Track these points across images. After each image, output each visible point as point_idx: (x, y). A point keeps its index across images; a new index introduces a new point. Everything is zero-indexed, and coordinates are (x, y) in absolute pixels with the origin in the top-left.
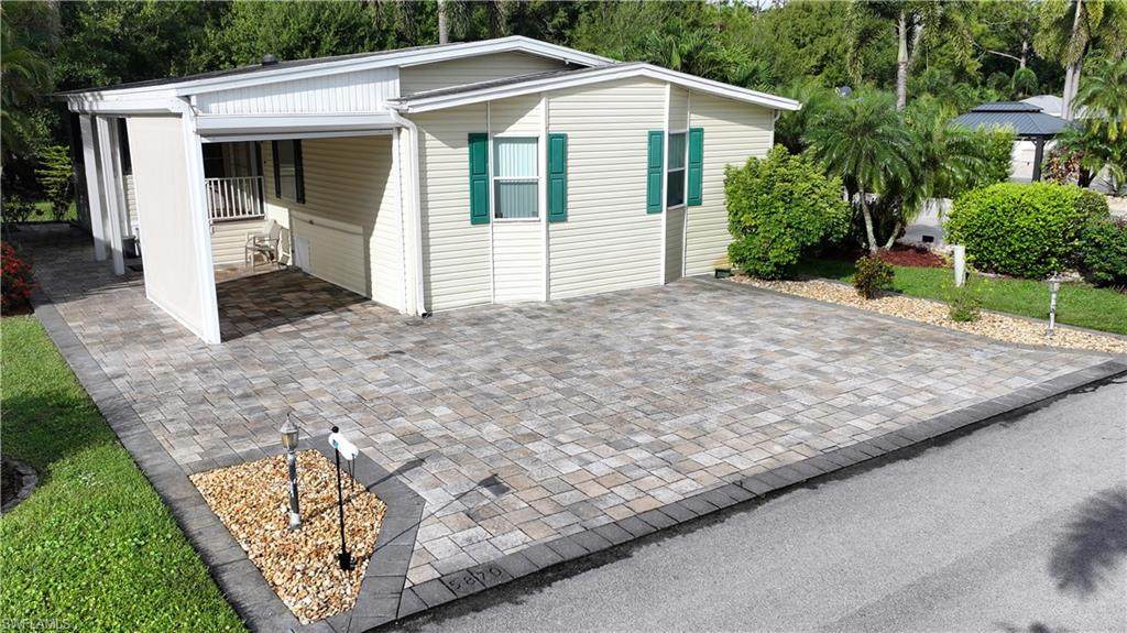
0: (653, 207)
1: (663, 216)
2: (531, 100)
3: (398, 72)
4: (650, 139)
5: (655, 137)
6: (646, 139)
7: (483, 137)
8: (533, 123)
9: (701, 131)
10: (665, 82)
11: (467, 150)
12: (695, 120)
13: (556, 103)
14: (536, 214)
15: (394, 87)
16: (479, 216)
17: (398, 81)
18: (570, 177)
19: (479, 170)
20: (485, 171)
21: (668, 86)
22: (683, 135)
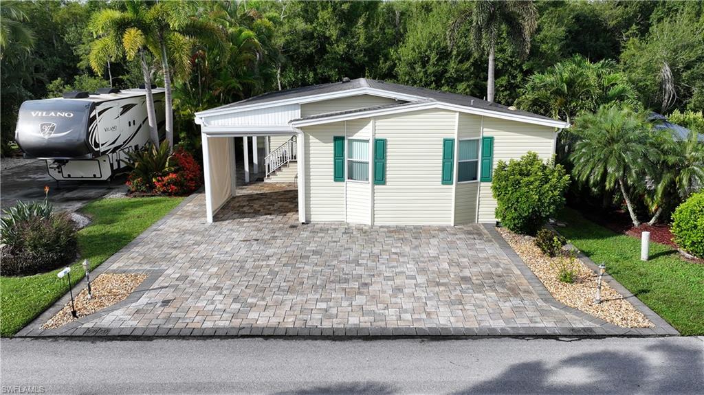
0: (446, 180)
1: (453, 186)
2: (364, 122)
3: (300, 107)
4: (444, 145)
5: (448, 144)
6: (442, 143)
7: (343, 138)
8: (366, 133)
9: (491, 139)
10: (456, 112)
11: (333, 144)
12: (487, 132)
13: (379, 123)
14: (367, 179)
15: (297, 114)
16: (339, 177)
17: (300, 110)
18: (388, 161)
19: (339, 154)
20: (343, 155)
21: (458, 114)
22: (478, 140)
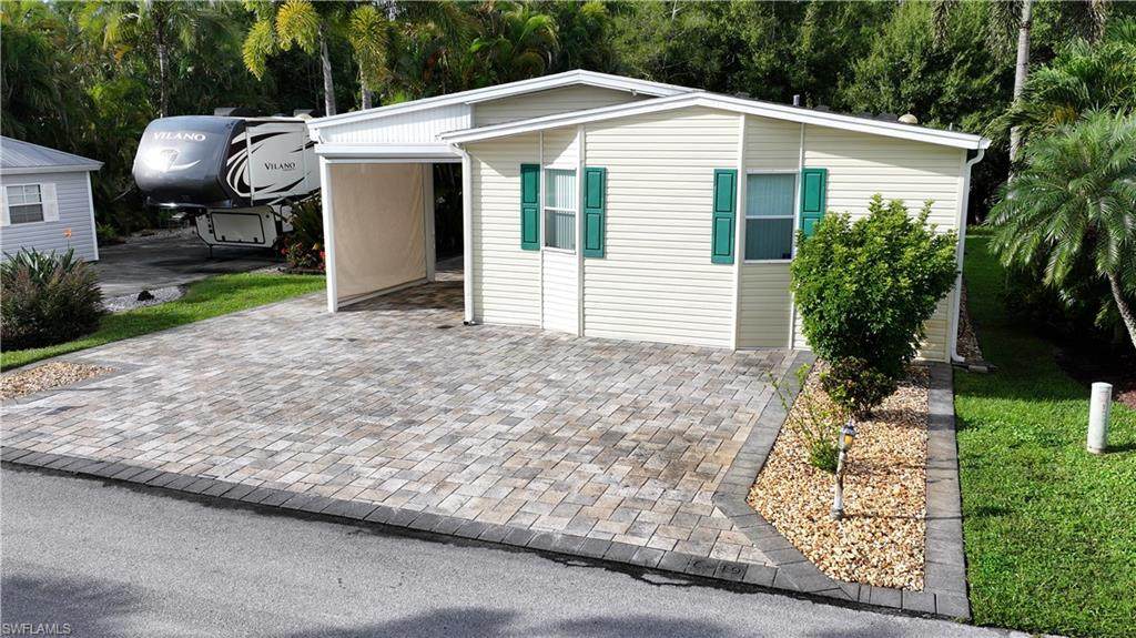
0: (721, 254)
1: (735, 268)
3: (469, 110)
4: (717, 182)
5: (724, 180)
6: (712, 178)
7: (535, 168)
8: (569, 158)
10: (738, 113)
11: (519, 179)
12: (814, 159)
13: (593, 136)
14: (574, 247)
15: (466, 120)
16: (529, 241)
17: (469, 116)
18: (609, 213)
19: (529, 197)
20: (536, 200)
21: (742, 118)
22: (794, 175)
